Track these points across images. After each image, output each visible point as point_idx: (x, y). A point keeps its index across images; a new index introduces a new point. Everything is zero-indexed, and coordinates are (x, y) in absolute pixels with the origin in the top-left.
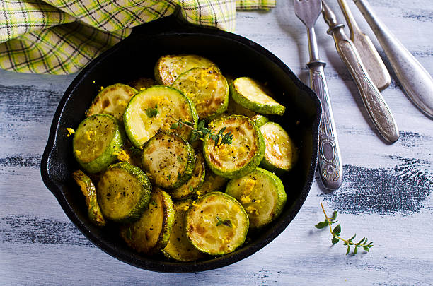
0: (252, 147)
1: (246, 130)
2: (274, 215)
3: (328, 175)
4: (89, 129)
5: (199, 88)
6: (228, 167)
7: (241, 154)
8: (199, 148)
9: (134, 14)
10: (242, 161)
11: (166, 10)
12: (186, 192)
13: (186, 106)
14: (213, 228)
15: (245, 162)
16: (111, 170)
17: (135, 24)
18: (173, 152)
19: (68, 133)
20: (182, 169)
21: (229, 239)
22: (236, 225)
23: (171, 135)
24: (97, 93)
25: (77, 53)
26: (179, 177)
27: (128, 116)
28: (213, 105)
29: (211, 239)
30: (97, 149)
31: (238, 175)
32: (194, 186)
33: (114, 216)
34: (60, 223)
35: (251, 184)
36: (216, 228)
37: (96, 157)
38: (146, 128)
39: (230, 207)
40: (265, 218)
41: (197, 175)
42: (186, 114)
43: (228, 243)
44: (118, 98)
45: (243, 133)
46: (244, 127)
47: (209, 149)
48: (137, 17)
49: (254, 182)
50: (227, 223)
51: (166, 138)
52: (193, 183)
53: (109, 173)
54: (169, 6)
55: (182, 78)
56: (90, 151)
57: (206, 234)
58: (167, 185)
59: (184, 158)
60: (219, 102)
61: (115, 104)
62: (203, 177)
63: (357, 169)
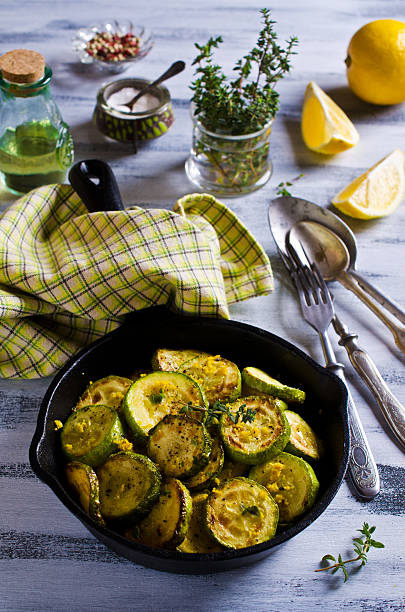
0: (277, 426)
1: (268, 410)
2: (307, 503)
3: (361, 481)
4: (81, 421)
5: (207, 375)
6: (251, 448)
7: (264, 434)
8: (215, 431)
9: (123, 300)
10: (267, 441)
11: (158, 298)
12: (203, 479)
13: (195, 390)
14: (238, 519)
15: (270, 442)
16: (113, 459)
17: (125, 311)
18: (186, 436)
19: (56, 426)
20: (199, 452)
21: (256, 531)
22: (265, 514)
23: (182, 418)
24: (85, 389)
25: (56, 348)
26: (196, 461)
27: (129, 401)
28: (225, 390)
29: (236, 532)
30: (93, 439)
31: (263, 458)
32: (213, 471)
33: (116, 513)
34: (44, 536)
35: (278, 468)
36: (242, 519)
37: (92, 448)
38: (151, 415)
39: (256, 494)
40: (296, 508)
41: (215, 460)
42: (196, 399)
43: (257, 536)
44: (111, 391)
45: (264, 413)
46: (264, 407)
47: (226, 432)
48: (127, 303)
49: (282, 466)
50: (253, 511)
51: (176, 422)
52: (211, 468)
53: (110, 464)
54: (162, 293)
55: (186, 366)
56: (83, 443)
57: (230, 525)
58: (179, 473)
59: (200, 440)
60: (232, 387)
61: (108, 398)
62: (222, 461)
63: (390, 469)
